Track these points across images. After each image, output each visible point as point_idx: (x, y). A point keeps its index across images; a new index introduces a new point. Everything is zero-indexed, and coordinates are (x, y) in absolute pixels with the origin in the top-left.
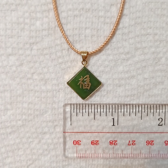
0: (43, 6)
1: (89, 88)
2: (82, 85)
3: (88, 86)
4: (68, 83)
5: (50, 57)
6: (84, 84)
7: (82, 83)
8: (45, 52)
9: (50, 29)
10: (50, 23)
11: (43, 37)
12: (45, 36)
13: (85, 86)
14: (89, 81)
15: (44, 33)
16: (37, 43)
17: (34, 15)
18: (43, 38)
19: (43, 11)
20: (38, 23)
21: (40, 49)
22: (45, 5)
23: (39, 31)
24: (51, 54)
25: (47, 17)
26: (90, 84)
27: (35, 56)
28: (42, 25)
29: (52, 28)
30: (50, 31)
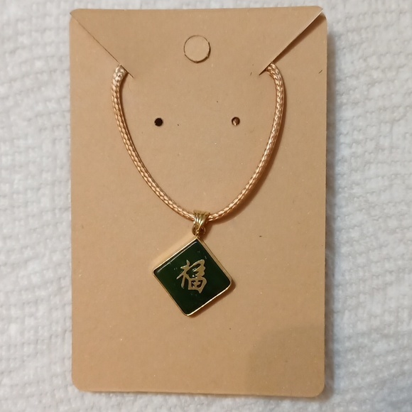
0: (23, 292)
1: (200, 290)
2: (187, 280)
3: (199, 286)
4: (155, 272)
5: (40, 402)
6: (190, 280)
8: (29, 390)
9: (39, 342)
10: (40, 328)
11: (25, 358)
12: (28, 356)
13: (192, 285)
14: (203, 273)
15: (25, 349)
16: (10, 372)
17: (4, 312)
18: (23, 361)
19: (24, 304)
20: (13, 329)
21: (17, 385)
22: (27, 290)
23: (16, 346)
24: (41, 394)
25: (31, 315)
26: (205, 282)
27: (6, 399)
28: (22, 333)
29: (43, 340)
30: (39, 347)
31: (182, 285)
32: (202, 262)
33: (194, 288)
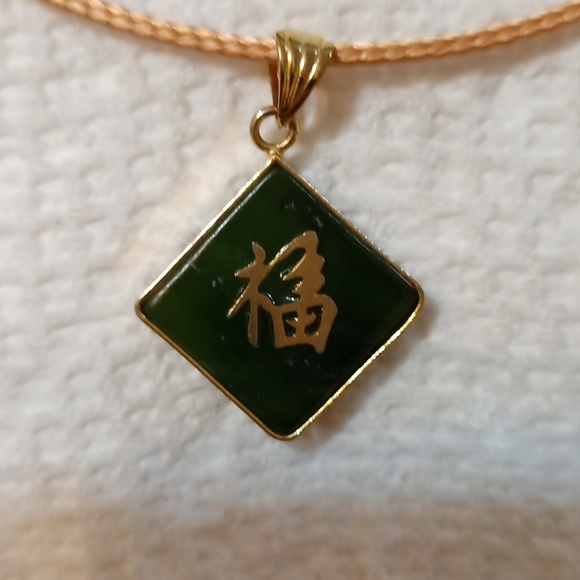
1: (319, 340)
2: (264, 317)
3: (311, 328)
4: (144, 307)
6: (277, 313)
7: (267, 301)
13: (290, 330)
14: (321, 280)
26: (330, 310)
31: (253, 335)
32: (308, 239)
33: (297, 338)
